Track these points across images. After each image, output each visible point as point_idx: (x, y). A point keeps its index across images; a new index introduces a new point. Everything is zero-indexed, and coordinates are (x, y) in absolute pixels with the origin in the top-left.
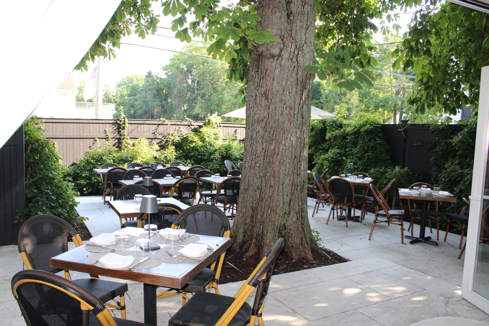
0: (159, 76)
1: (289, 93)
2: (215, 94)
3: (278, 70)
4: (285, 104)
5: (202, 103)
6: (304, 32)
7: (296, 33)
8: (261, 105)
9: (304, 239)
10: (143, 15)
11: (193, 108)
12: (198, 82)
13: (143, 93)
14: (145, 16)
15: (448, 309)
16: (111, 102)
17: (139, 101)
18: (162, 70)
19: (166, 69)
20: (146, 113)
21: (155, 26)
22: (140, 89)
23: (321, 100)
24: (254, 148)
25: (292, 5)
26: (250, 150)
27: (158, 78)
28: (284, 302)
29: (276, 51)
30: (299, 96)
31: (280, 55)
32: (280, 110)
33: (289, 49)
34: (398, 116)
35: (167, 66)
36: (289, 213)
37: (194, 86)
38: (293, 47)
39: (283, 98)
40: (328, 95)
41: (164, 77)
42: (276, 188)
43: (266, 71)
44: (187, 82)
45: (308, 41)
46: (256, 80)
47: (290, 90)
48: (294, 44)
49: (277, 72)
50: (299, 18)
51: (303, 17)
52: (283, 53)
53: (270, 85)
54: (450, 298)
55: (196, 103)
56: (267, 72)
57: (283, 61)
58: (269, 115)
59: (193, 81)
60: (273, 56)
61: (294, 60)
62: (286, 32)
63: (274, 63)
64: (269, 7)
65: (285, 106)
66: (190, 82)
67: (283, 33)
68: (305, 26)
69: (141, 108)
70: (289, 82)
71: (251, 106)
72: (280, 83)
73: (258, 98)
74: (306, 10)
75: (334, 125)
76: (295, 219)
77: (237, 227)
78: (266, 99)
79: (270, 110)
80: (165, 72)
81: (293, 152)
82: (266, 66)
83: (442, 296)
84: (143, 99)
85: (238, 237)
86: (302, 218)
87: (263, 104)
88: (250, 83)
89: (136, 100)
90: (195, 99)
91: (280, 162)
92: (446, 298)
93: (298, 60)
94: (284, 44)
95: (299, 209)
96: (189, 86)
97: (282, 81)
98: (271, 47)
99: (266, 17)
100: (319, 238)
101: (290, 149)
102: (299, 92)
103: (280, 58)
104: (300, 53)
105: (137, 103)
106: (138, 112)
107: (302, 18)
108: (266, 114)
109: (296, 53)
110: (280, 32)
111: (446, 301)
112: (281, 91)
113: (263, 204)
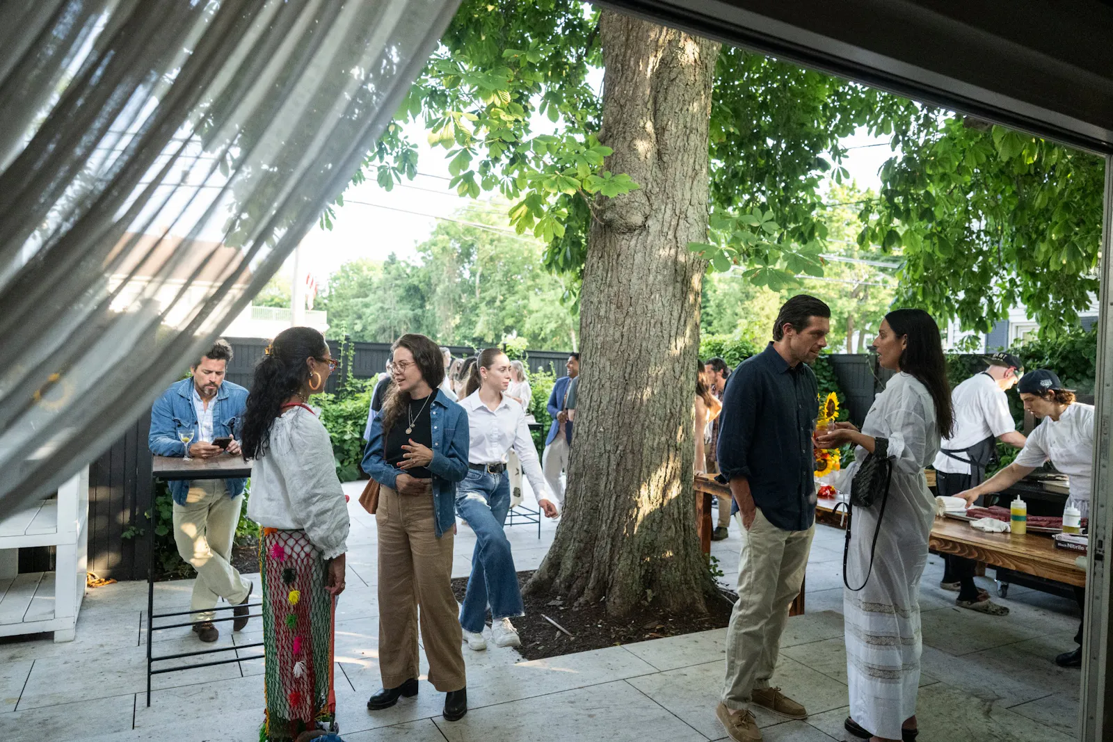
0: (409, 261)
1: (661, 295)
2: (513, 298)
3: (640, 254)
4: (652, 317)
5: (488, 315)
6: (688, 185)
7: (673, 186)
8: (607, 318)
9: (689, 572)
10: (388, 147)
11: (472, 324)
12: (482, 275)
13: (380, 293)
14: (392, 149)
15: (992, 725)
16: (321, 309)
17: (371, 308)
18: (416, 251)
19: (425, 250)
20: (384, 331)
21: (412, 167)
22: (375, 285)
23: (708, 310)
24: (595, 398)
25: (667, 135)
26: (588, 402)
27: (408, 265)
28: (657, 698)
29: (637, 219)
30: (679, 303)
31: (644, 227)
32: (644, 329)
33: (660, 216)
34: (855, 338)
35: (425, 244)
36: (661, 521)
37: (474, 282)
38: (669, 212)
39: (650, 307)
40: (722, 300)
41: (420, 264)
42: (637, 471)
43: (619, 255)
44: (461, 275)
45: (695, 201)
46: (599, 273)
47: (663, 292)
48: (670, 206)
49: (639, 257)
50: (680, 157)
51: (686, 156)
52: (650, 222)
53: (624, 281)
54: (993, 701)
55: (477, 315)
56: (620, 258)
57: (650, 238)
58: (622, 336)
59: (473, 274)
60: (631, 229)
61: (670, 236)
62: (654, 184)
63: (633, 243)
64: (624, 138)
65: (652, 321)
66: (467, 275)
67: (650, 186)
68: (690, 173)
69: (375, 321)
70: (660, 277)
71: (589, 320)
72: (644, 278)
73: (604, 305)
74: (692, 144)
75: (737, 356)
76: (672, 533)
77: (560, 547)
78: (618, 308)
79: (626, 328)
80: (422, 254)
81: (668, 406)
82: (618, 247)
83: (977, 696)
84: (380, 305)
85: (563, 566)
86: (685, 530)
87: (612, 317)
88: (589, 278)
89: (366, 306)
90: (475, 307)
91: (643, 425)
92: (984, 701)
93: (678, 235)
94: (651, 205)
95: (679, 513)
96: (464, 282)
97: (648, 276)
98: (627, 212)
99: (619, 155)
100: (717, 570)
101: (663, 400)
102: (678, 296)
103: (645, 233)
104: (681, 222)
105: (368, 311)
106: (369, 328)
107: (685, 159)
108: (618, 335)
109: (674, 223)
110: (644, 185)
111: (986, 708)
112: (646, 292)
113: (612, 502)
